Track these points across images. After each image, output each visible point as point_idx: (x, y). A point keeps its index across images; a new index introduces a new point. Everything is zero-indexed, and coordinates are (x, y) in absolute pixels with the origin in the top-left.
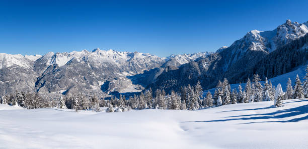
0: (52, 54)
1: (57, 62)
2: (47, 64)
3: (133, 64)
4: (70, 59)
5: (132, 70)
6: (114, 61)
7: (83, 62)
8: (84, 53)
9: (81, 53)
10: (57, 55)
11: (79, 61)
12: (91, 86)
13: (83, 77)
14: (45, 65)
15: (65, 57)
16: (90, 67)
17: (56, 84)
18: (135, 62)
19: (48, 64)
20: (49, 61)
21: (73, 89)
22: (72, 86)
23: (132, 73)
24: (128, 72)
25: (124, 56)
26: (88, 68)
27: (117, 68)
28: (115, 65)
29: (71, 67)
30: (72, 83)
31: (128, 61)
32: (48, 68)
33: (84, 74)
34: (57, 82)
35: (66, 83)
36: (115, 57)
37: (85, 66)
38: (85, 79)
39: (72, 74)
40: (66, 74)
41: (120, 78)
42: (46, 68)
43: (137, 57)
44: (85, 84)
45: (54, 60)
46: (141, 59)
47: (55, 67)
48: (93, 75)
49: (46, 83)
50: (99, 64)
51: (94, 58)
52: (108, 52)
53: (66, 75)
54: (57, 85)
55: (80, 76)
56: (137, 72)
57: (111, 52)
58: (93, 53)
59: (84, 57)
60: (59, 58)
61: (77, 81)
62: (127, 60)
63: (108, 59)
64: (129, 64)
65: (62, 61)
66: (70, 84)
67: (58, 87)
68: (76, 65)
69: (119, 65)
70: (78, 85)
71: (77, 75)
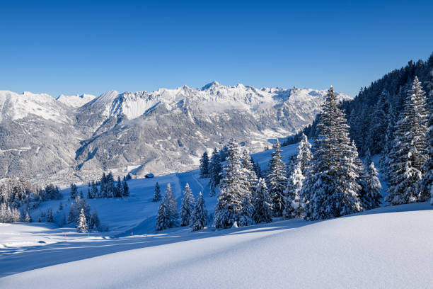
0: (116, 94)
1: (125, 111)
2: (104, 114)
3: (286, 114)
4: (151, 104)
5: (283, 125)
6: (247, 107)
7: (178, 111)
8: (183, 92)
9: (176, 92)
10: (125, 96)
11: (169, 108)
12: (191, 157)
13: (176, 140)
14: (100, 117)
15: (142, 101)
16: (192, 120)
17: (120, 153)
18: (291, 109)
19: (107, 113)
20: (108, 108)
21: (153, 163)
22: (153, 156)
23: (283, 131)
24: (275, 130)
25: (268, 98)
26: (188, 124)
27: (252, 122)
28: (248, 115)
29: (152, 121)
30: (152, 153)
31: (276, 107)
32: (105, 123)
33: (178, 133)
34: (121, 151)
35: (140, 152)
36: (248, 99)
37: (180, 119)
38: (181, 145)
39: (153, 135)
40: (141, 135)
41: (253, 142)
42: (102, 123)
43: (298, 98)
44: (179, 154)
45: (119, 106)
46: (304, 103)
47: (119, 120)
48: (198, 136)
49: (99, 152)
50: (214, 114)
51: (205, 102)
52: (236, 90)
53: (140, 137)
54: (121, 156)
55: (170, 138)
56: (294, 130)
57: (241, 90)
58: (204, 92)
59: (182, 101)
60: (129, 103)
61: (162, 148)
62: (274, 104)
63: (233, 103)
64: (279, 113)
65: (134, 109)
66: (147, 155)
67: (122, 159)
68: (162, 116)
69: (256, 117)
70: (165, 157)
71: (165, 136)
